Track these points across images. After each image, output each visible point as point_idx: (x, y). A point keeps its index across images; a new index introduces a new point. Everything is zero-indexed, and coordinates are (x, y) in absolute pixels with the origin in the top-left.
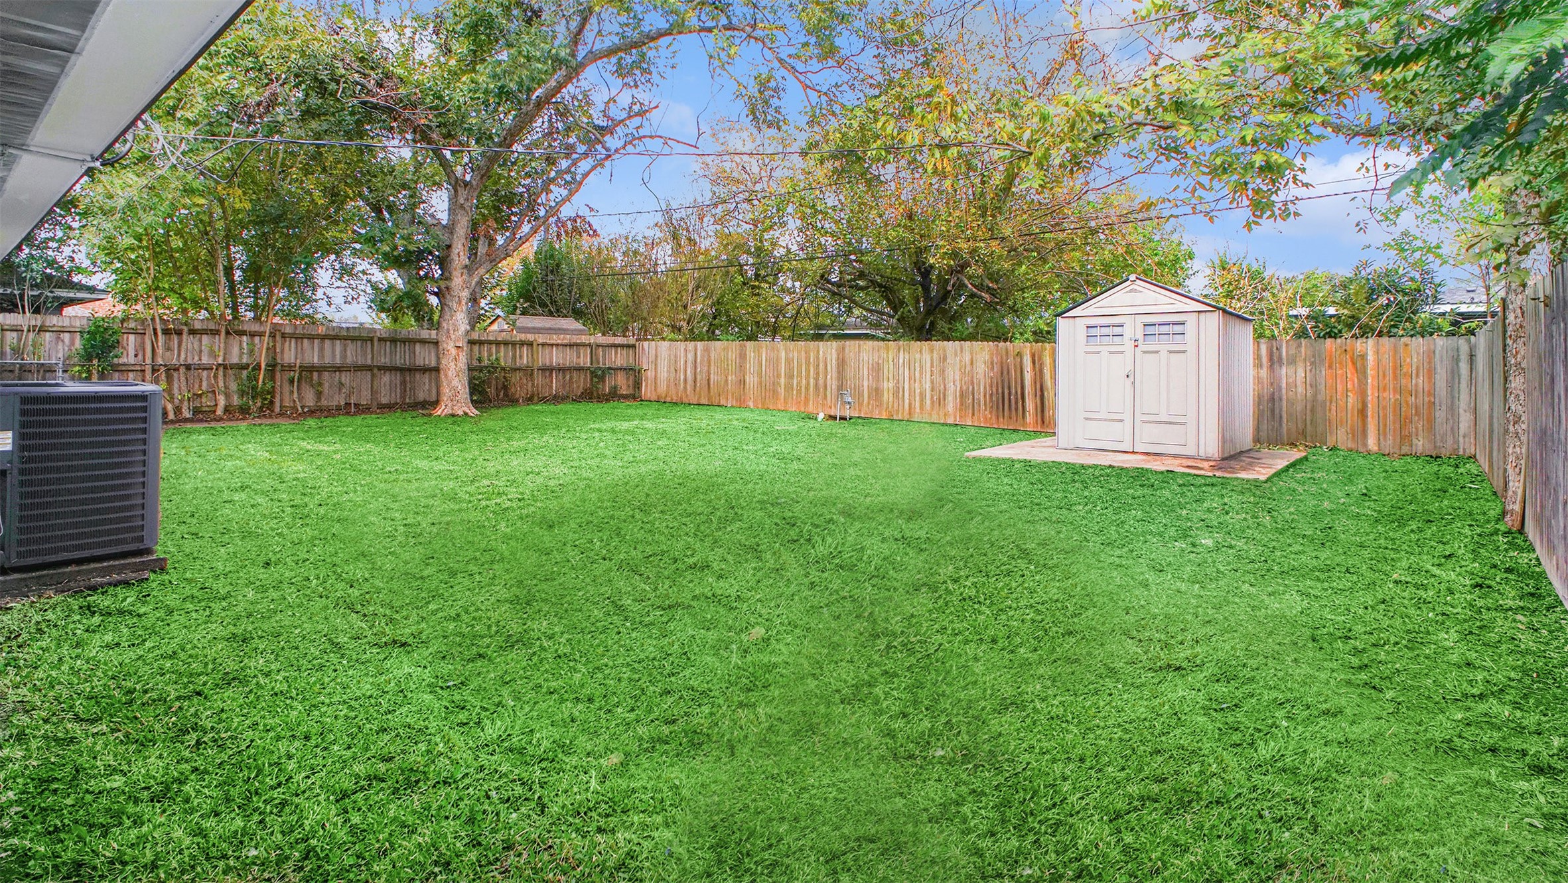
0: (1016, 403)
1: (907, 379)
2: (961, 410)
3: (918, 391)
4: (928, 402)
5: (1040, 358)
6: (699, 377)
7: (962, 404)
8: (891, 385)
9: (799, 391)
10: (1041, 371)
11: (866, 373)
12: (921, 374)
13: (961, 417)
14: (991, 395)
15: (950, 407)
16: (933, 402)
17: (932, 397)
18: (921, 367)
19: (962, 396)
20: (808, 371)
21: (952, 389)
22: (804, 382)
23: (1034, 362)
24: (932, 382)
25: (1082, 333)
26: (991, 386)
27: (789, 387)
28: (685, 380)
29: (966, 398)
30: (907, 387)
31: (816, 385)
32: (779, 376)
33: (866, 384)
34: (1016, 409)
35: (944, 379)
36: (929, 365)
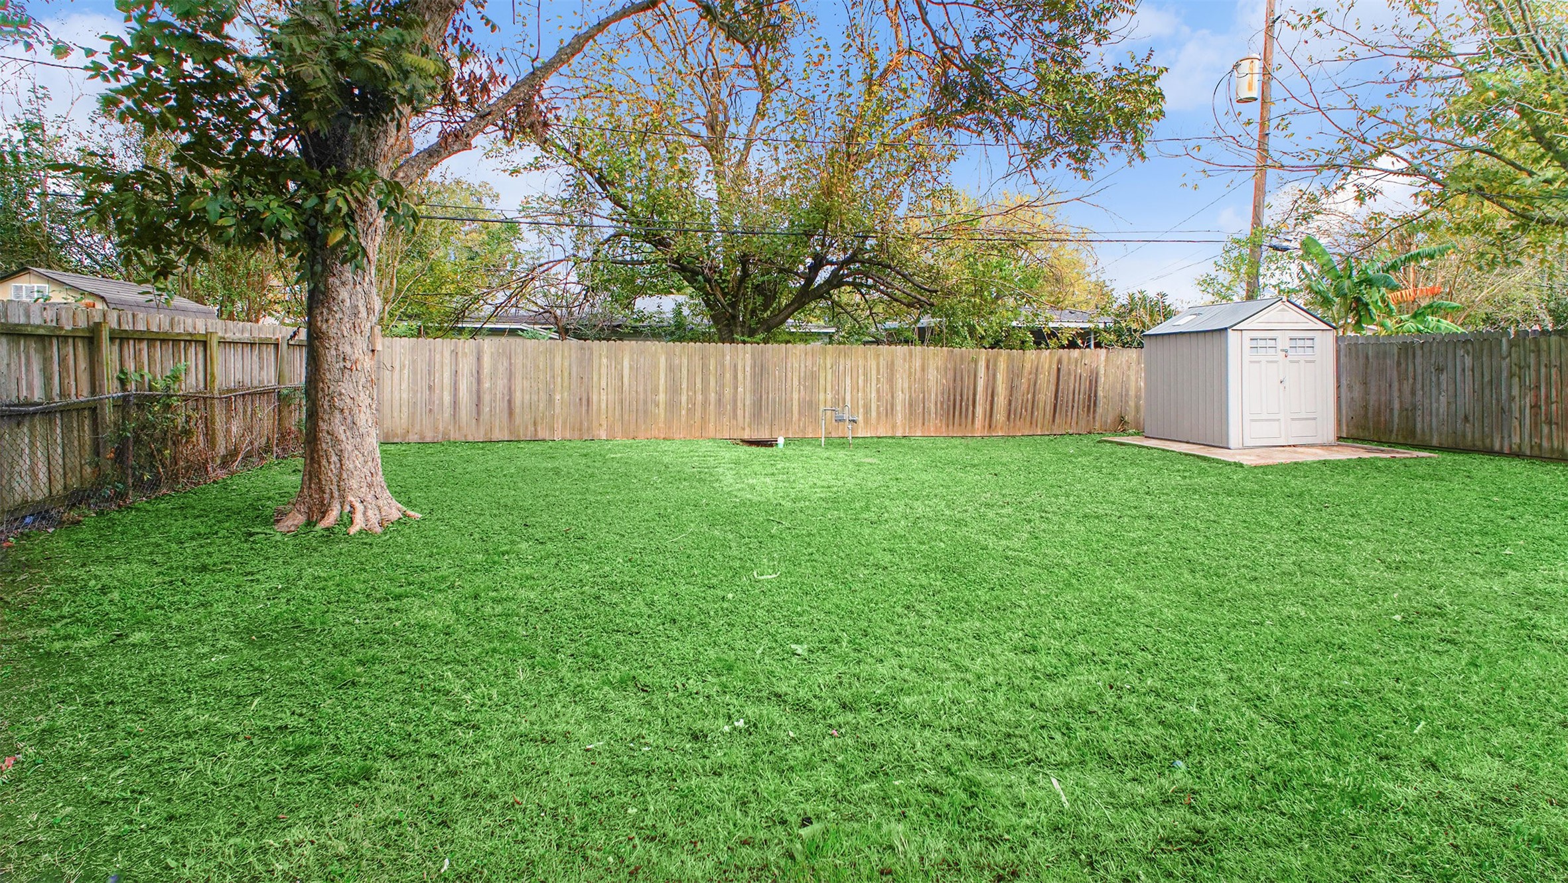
0: (967, 410)
1: (848, 389)
2: (910, 419)
3: (861, 403)
4: (874, 414)
5: (995, 365)
6: (486, 398)
7: (911, 414)
8: (829, 397)
9: (691, 411)
10: (994, 376)
11: (796, 382)
12: (865, 381)
13: (910, 428)
14: (942, 403)
15: (899, 417)
16: (878, 413)
17: (878, 407)
18: (865, 375)
19: (911, 405)
20: (705, 382)
21: (901, 398)
22: (699, 397)
23: (988, 367)
24: (878, 391)
25: (1247, 344)
26: (943, 394)
27: (672, 405)
28: (455, 403)
29: (916, 410)
30: (848, 398)
31: (719, 401)
32: (656, 391)
33: (795, 396)
34: (966, 417)
35: (892, 387)
36: (874, 372)
